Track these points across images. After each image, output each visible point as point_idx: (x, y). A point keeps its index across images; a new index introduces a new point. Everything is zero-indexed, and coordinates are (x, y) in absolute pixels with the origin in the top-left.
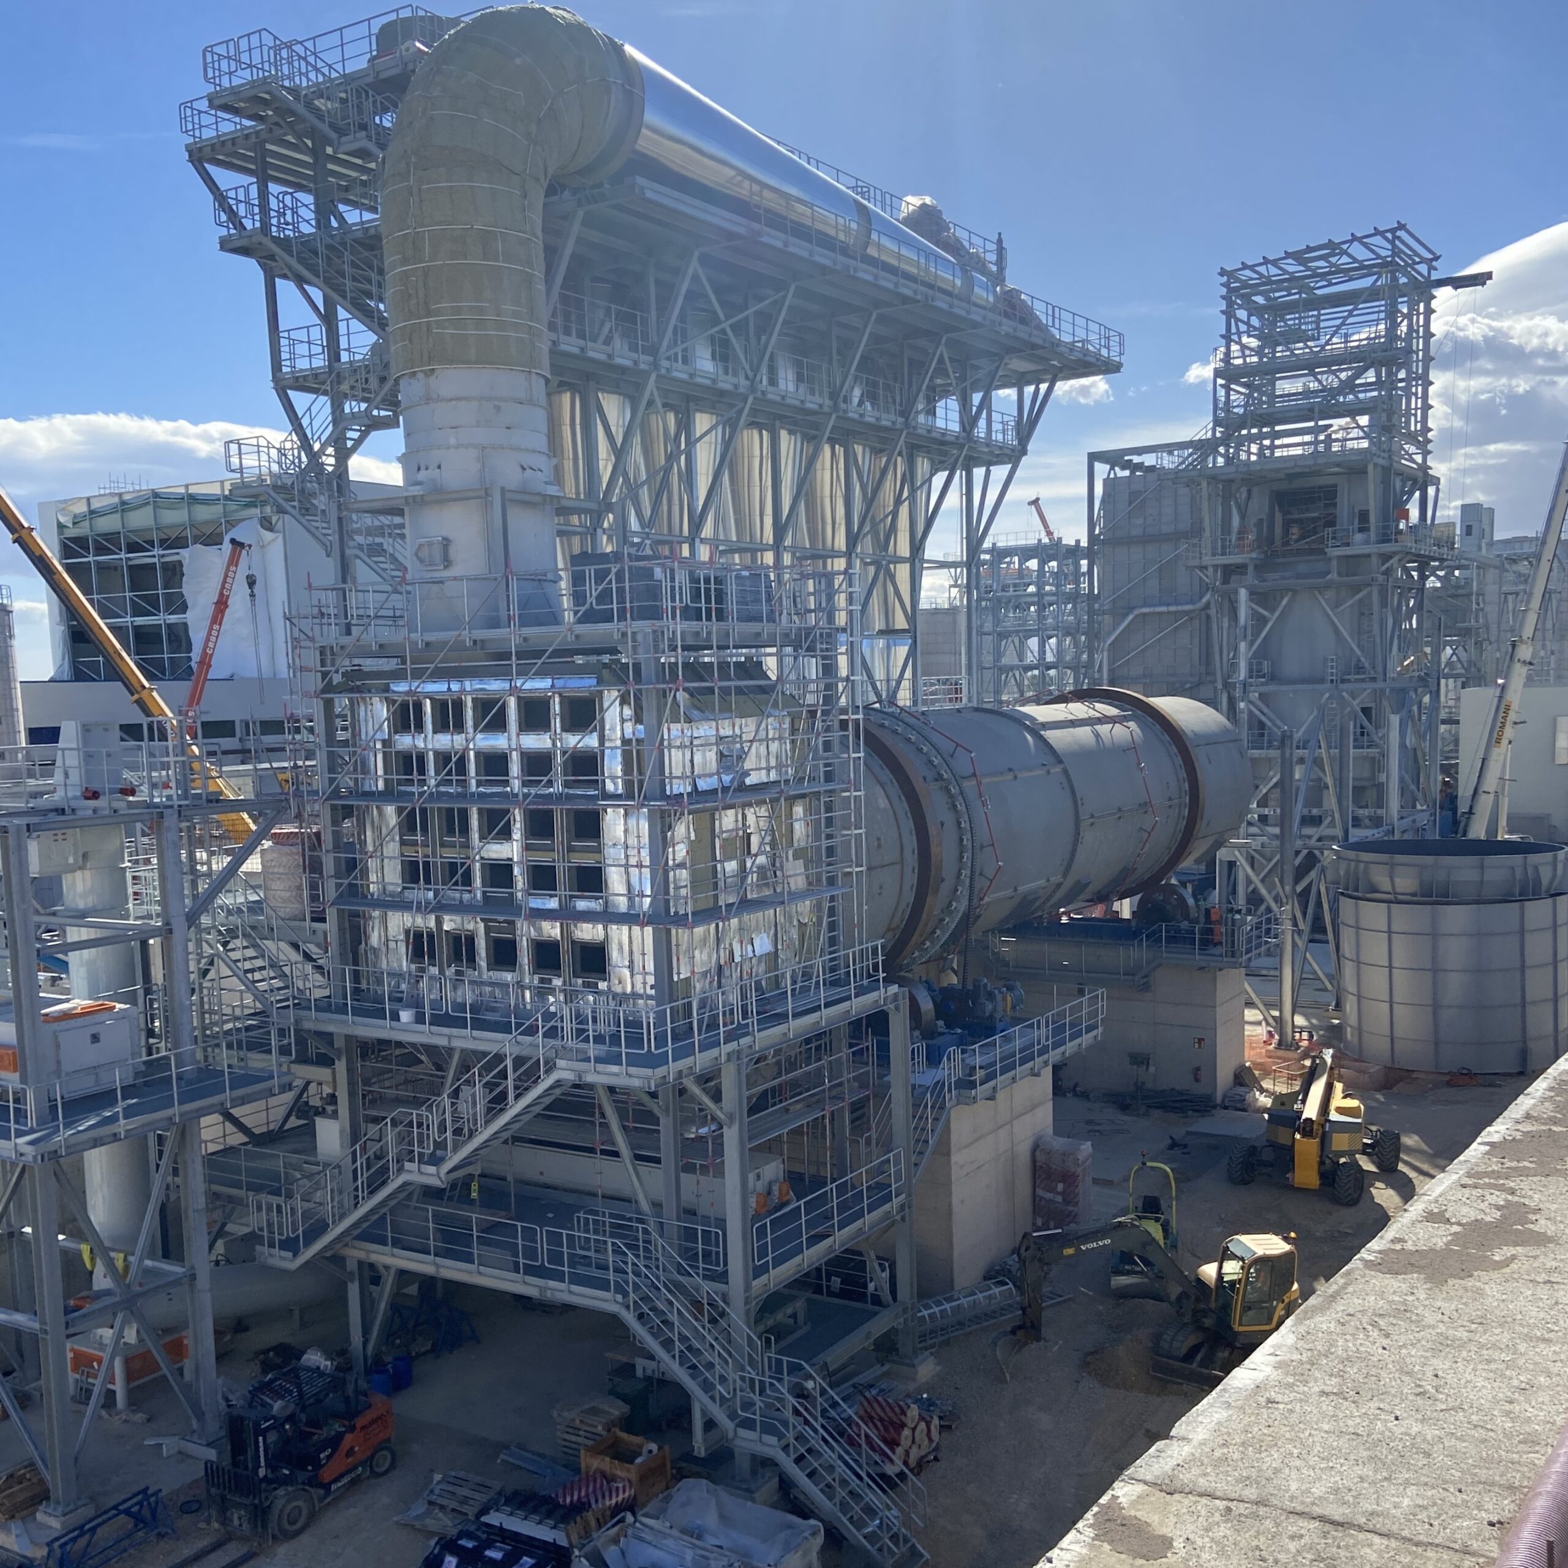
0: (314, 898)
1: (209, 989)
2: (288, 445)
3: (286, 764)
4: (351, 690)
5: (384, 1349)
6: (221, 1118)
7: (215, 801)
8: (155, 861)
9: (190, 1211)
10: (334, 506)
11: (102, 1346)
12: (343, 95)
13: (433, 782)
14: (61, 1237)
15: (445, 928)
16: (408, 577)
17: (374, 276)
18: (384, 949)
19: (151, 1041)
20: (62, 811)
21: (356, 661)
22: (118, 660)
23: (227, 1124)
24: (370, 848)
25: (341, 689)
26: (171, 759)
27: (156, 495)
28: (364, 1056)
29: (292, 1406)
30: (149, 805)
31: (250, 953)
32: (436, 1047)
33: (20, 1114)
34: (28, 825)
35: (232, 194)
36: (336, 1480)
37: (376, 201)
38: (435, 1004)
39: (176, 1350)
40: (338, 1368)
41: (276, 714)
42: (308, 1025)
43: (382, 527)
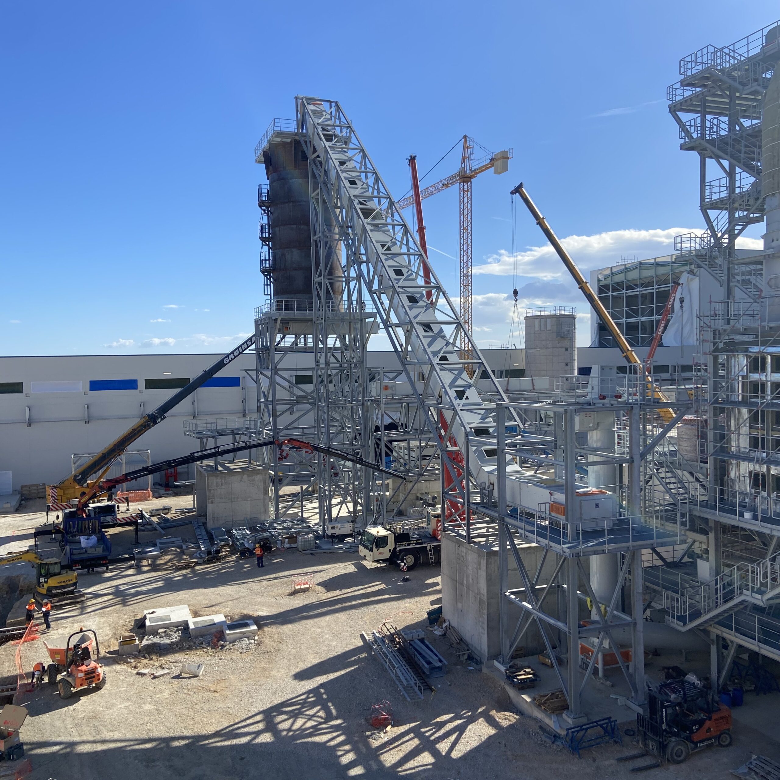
0: (702, 452)
1: (649, 489)
2: (705, 235)
3: (692, 386)
4: (728, 351)
5: (728, 682)
6: (651, 552)
7: (657, 402)
8: (628, 428)
9: (635, 592)
10: (726, 263)
11: (593, 646)
12: (747, 67)
13: (769, 398)
14: (578, 592)
15: (772, 472)
16: (763, 295)
17: (756, 150)
18: (737, 480)
19: (622, 510)
20: (589, 404)
21: (731, 337)
22: (618, 338)
23: (654, 554)
24: (733, 429)
25: (723, 351)
26: (638, 382)
27: (641, 263)
28: (724, 532)
29: (680, 699)
30: (626, 403)
31: (669, 475)
32: (764, 533)
33: (565, 534)
34: (575, 409)
35: (688, 123)
36: (701, 742)
37: (760, 114)
38: (764, 511)
39: (626, 656)
40: (704, 686)
41: (689, 362)
42: (696, 513)
43: (750, 271)
